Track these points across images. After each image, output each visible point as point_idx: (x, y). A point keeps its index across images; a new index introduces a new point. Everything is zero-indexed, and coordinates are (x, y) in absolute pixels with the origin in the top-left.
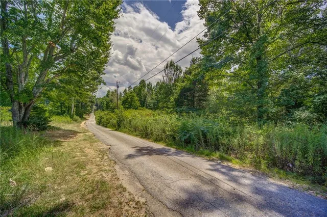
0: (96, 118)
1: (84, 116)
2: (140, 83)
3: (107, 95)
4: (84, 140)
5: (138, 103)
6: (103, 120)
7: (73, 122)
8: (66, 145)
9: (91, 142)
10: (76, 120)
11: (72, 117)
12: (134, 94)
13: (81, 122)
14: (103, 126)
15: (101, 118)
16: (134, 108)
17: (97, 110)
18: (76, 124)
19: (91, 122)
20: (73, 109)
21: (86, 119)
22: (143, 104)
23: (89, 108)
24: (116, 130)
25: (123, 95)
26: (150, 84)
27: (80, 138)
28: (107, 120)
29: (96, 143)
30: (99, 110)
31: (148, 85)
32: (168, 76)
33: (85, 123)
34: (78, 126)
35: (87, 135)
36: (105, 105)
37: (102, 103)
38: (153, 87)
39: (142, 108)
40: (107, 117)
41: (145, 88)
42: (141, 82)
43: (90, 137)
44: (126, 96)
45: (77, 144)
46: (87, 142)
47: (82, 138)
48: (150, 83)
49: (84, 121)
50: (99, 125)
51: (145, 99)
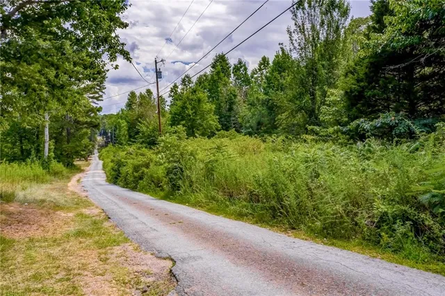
0: (104, 167)
1: (75, 163)
2: (214, 66)
3: (129, 105)
4: (80, 234)
5: (213, 120)
6: (124, 170)
7: (48, 177)
8: (20, 260)
9: (102, 246)
10: (56, 174)
11: (45, 165)
12: (203, 95)
13: (69, 178)
14: (126, 185)
15: (120, 164)
16: (203, 135)
17: (106, 144)
18: (58, 184)
19: (93, 176)
20: (48, 145)
21: (79, 170)
22: (228, 122)
23: (85, 141)
24: (166, 198)
25: (169, 100)
26: (240, 66)
27: (66, 229)
28: (136, 168)
29: (117, 250)
30: (110, 145)
31: (237, 69)
32: (302, 30)
33: (78, 181)
34: (62, 190)
35: (87, 217)
36: (124, 131)
37: (117, 127)
38: (249, 73)
39: (226, 133)
40: (136, 162)
41: (229, 76)
42: (216, 61)
43: (95, 223)
44: (179, 103)
45: (55, 251)
46: (89, 241)
47: (72, 228)
48: (240, 63)
49: (77, 176)
50: (115, 183)
51: (230, 109)
